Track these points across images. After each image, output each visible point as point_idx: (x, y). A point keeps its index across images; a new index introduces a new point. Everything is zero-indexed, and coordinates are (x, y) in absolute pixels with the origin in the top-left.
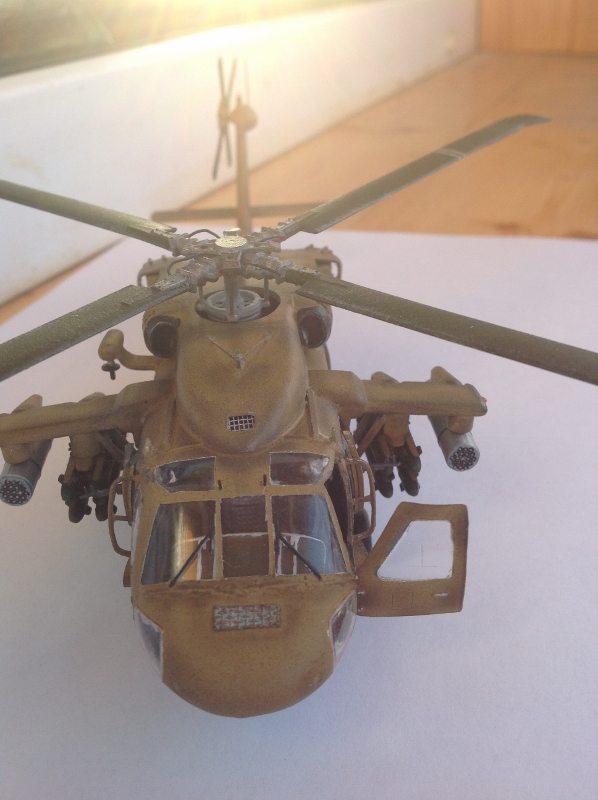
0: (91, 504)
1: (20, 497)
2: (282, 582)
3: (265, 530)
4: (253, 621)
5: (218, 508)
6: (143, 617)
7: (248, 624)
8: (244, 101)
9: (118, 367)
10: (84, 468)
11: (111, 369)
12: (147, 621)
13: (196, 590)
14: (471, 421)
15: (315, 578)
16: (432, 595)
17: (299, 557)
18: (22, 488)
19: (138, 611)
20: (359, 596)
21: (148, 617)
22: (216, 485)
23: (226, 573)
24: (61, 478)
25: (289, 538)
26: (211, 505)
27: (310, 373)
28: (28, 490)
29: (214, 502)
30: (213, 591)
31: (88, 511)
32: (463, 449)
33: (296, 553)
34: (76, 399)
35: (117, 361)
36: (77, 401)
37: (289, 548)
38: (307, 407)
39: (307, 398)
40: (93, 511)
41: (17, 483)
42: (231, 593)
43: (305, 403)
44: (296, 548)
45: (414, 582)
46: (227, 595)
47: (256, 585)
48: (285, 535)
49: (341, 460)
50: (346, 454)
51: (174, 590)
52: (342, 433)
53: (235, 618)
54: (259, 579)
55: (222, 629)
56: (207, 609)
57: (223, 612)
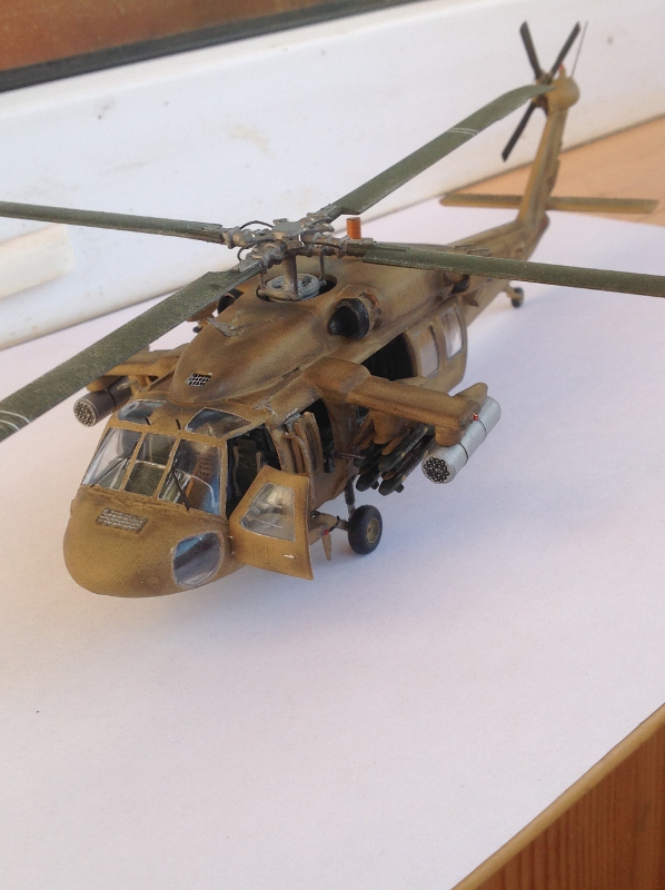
1: (88, 419)
2: (160, 504)
3: (165, 464)
4: (123, 524)
5: (142, 439)
7: (119, 525)
15: (185, 509)
16: (282, 554)
18: (90, 412)
20: (230, 540)
23: (126, 488)
25: (183, 475)
27: (322, 359)
28: (93, 414)
30: (113, 498)
38: (280, 383)
39: (287, 376)
41: (86, 407)
42: (123, 502)
43: (280, 379)
46: (120, 503)
47: (142, 501)
49: (272, 430)
50: (284, 427)
51: (91, 491)
52: (302, 413)
53: (113, 519)
54: (146, 498)
55: (100, 524)
56: (102, 508)
57: (109, 512)
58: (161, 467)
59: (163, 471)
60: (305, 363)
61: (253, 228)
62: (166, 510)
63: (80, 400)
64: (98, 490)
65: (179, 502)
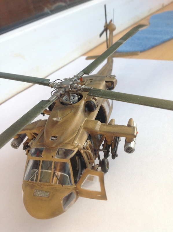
1: (16, 147)
4: (42, 195)
5: (41, 163)
7: (41, 196)
11: (43, 114)
13: (33, 184)
15: (62, 186)
18: (16, 145)
20: (77, 192)
25: (58, 173)
26: (39, 161)
27: (86, 121)
30: (36, 185)
42: (40, 186)
46: (39, 187)
47: (46, 185)
49: (81, 150)
50: (84, 148)
51: (28, 183)
52: (87, 141)
53: (39, 194)
54: (47, 184)
55: (35, 196)
56: (34, 190)
57: (37, 191)
58: (50, 171)
59: (51, 173)
60: (82, 124)
61: (57, 82)
62: (55, 188)
63: (12, 142)
64: (30, 182)
65: (59, 183)
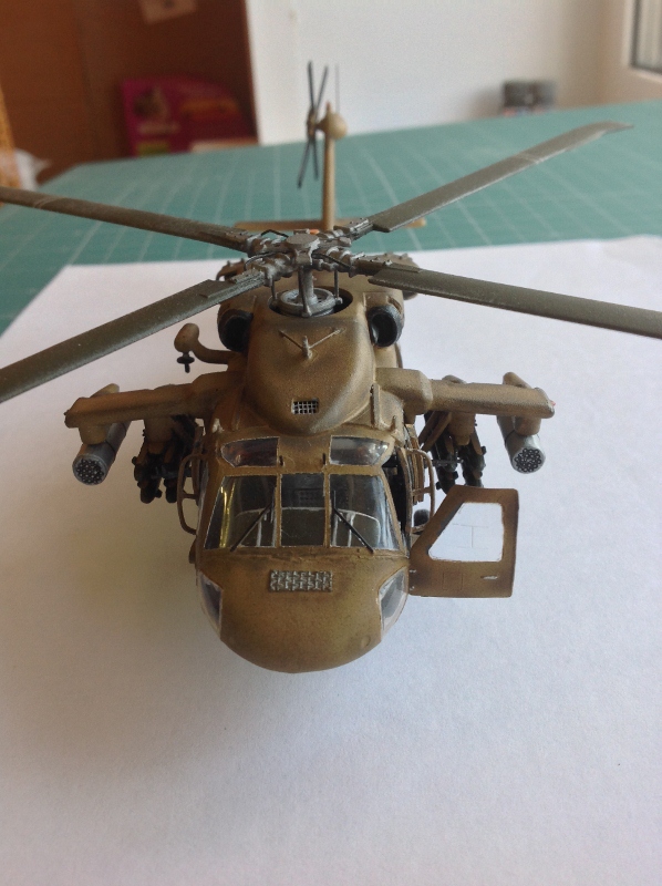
0: (162, 488)
1: (95, 476)
2: (335, 553)
3: (323, 506)
4: (306, 585)
5: (279, 483)
6: (205, 578)
7: (301, 587)
8: (334, 109)
9: (192, 360)
10: (156, 451)
11: (185, 361)
12: (209, 582)
13: (255, 555)
14: (538, 423)
15: (367, 552)
16: (482, 577)
17: (353, 531)
18: (98, 467)
19: (200, 573)
20: (411, 575)
21: (210, 578)
22: (278, 460)
23: (284, 542)
24: (135, 460)
25: (345, 514)
26: (273, 479)
27: (377, 370)
28: (103, 470)
29: (276, 477)
30: (270, 557)
31: (159, 494)
32: (528, 451)
33: (351, 528)
34: (152, 387)
35: (191, 354)
36: (152, 388)
37: (345, 524)
38: (372, 399)
39: (372, 391)
40: (164, 495)
41: (93, 462)
42: (287, 560)
43: (369, 395)
44: (352, 524)
45: (464, 563)
46: (283, 561)
47: (311, 554)
48: (341, 511)
51: (234, 555)
53: (290, 581)
54: (315, 549)
56: (264, 573)
57: (278, 575)
58: (315, 509)
60: (372, 375)
64: (243, 553)
